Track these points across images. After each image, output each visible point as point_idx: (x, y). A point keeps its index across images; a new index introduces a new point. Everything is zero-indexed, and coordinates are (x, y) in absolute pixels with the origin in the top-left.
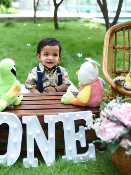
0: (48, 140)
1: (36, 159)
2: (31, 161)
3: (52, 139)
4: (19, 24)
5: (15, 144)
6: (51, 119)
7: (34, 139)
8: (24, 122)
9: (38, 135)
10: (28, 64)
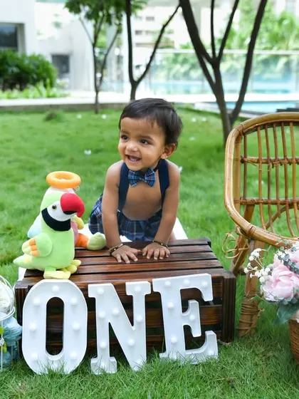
0: (132, 325)
1: (113, 359)
2: (104, 362)
3: (139, 323)
4: (68, 116)
5: (77, 332)
6: (138, 289)
7: (110, 323)
8: (90, 296)
9: (116, 316)
10: (88, 186)
